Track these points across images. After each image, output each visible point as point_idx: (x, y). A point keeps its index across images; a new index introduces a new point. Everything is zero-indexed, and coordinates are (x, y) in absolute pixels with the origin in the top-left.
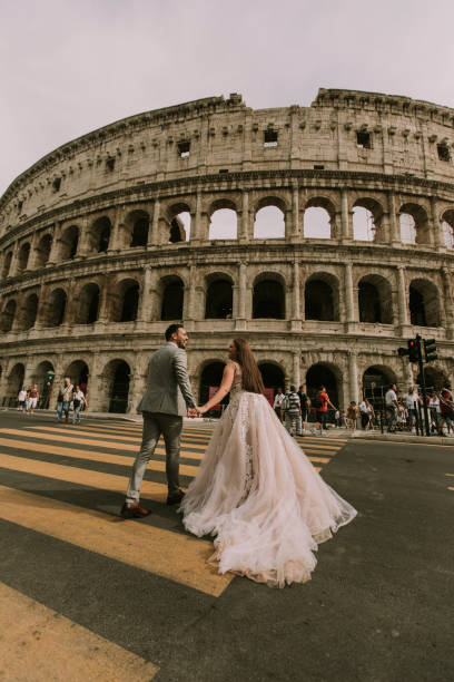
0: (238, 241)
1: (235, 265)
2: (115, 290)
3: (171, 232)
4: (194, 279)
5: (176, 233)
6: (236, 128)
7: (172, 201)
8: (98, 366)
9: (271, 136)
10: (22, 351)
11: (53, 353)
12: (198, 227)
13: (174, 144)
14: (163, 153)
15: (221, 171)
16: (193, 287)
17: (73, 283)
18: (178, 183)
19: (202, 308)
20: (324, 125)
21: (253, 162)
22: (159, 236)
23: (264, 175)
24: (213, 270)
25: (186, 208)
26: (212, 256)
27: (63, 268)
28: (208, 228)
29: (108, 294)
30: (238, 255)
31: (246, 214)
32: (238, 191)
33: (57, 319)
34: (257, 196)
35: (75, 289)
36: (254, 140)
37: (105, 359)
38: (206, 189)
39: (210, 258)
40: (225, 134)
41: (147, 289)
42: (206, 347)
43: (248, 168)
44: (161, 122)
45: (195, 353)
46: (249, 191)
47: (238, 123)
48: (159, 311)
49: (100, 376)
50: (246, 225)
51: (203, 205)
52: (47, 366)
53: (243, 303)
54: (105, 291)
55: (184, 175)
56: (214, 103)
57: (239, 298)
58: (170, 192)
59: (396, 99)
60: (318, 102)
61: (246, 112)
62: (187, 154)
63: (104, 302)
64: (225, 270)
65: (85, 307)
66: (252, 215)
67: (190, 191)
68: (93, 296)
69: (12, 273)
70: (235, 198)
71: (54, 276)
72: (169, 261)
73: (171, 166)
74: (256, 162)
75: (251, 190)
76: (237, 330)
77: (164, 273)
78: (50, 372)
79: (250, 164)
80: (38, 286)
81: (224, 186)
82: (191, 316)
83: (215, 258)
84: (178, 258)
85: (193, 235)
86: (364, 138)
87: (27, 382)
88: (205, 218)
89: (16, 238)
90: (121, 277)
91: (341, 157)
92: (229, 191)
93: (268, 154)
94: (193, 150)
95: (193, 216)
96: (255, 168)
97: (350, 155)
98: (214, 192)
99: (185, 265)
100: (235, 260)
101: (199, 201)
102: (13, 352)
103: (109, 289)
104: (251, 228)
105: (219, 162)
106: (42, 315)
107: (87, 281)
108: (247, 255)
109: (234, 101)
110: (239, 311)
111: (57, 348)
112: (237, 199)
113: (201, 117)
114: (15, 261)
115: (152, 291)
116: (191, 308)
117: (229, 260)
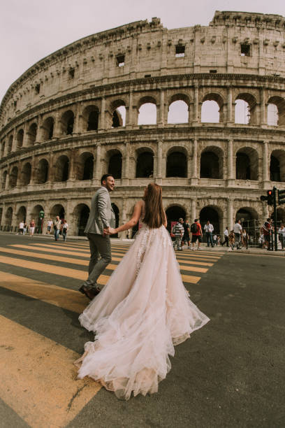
0: (157, 125)
1: (155, 142)
2: (79, 160)
3: (113, 120)
4: (128, 153)
5: (116, 121)
6: (156, 44)
7: (113, 99)
8: (70, 208)
9: (180, 49)
10: (24, 199)
11: (43, 200)
12: (131, 116)
13: (114, 57)
14: (106, 64)
15: (146, 76)
16: (128, 157)
17: (52, 155)
18: (117, 85)
19: (134, 171)
20: (218, 39)
21: (168, 69)
22: (105, 123)
23: (175, 78)
24: (141, 145)
25: (122, 103)
26: (140, 136)
27: (45, 146)
28: (137, 117)
29: (75, 163)
30: (157, 135)
31: (162, 106)
32: (158, 90)
33: (43, 179)
34: (170, 94)
35: (53, 159)
36: (169, 52)
37: (75, 204)
38: (136, 90)
39: (139, 138)
40: (149, 48)
41: (99, 158)
42: (137, 196)
43: (164, 73)
44: (105, 41)
45: (130, 200)
46: (165, 90)
47: (157, 40)
49: (72, 214)
50: (163, 114)
51: (134, 100)
52: (39, 208)
53: (160, 167)
54: (72, 160)
55: (121, 80)
56: (141, 26)
57: (158, 163)
58: (112, 92)
59: (270, 17)
60: (214, 22)
61: (163, 31)
62: (123, 64)
63: (72, 168)
64: (149, 146)
65: (60, 171)
66: (167, 107)
67: (125, 91)
68: (65, 165)
69: (14, 149)
70: (155, 95)
71: (40, 151)
72: (112, 140)
73: (112, 73)
74: (170, 69)
77: (109, 148)
78: (42, 212)
79: (165, 70)
80: (30, 158)
81: (148, 87)
82: (127, 176)
83: (142, 137)
84: (118, 138)
85: (127, 122)
86: (245, 49)
87: (28, 218)
88: (136, 110)
89: (14, 126)
90: (82, 151)
91: (228, 64)
92: (151, 90)
93: (178, 63)
94: (126, 61)
95: (127, 108)
96: (169, 73)
97: (235, 62)
98: (141, 91)
99: (123, 143)
100: (155, 139)
101: (131, 99)
102: (18, 199)
103: (74, 159)
104: (166, 117)
105: (145, 69)
106: (34, 176)
107: (60, 154)
108: (163, 135)
109: (155, 23)
110: (157, 173)
111: (45, 197)
112: (157, 96)
113: (132, 36)
114: (15, 142)
115: (101, 160)
116: (127, 170)
117: (151, 139)
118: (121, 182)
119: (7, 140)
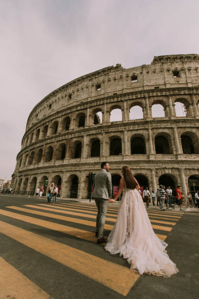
0: (123, 121)
1: (122, 132)
2: (72, 145)
3: (94, 120)
4: (104, 139)
5: (96, 120)
6: (119, 77)
7: (94, 108)
8: (65, 177)
9: (134, 78)
10: (36, 172)
11: (48, 172)
12: (105, 117)
13: (95, 86)
14: (90, 89)
15: (114, 94)
16: (104, 142)
17: (56, 143)
18: (96, 101)
19: (108, 151)
20: (157, 71)
22: (89, 122)
23: (132, 93)
24: (112, 134)
25: (100, 110)
27: (52, 138)
28: (110, 117)
29: (70, 147)
30: (123, 128)
31: (125, 110)
32: (122, 101)
33: (49, 159)
34: (130, 102)
35: (56, 146)
36: (127, 80)
37: (68, 175)
38: (108, 102)
39: (111, 130)
40: (115, 79)
41: (85, 144)
43: (125, 92)
44: (89, 79)
46: (126, 101)
47: (120, 75)
48: (90, 153)
49: (66, 182)
50: (126, 114)
51: (107, 108)
52: (45, 178)
53: (127, 148)
55: (99, 97)
56: (110, 69)
57: (125, 146)
58: (93, 104)
59: (190, 56)
60: (154, 62)
61: (123, 70)
62: (100, 89)
63: (68, 151)
64: (118, 134)
65: (60, 153)
66: (128, 110)
67: (101, 103)
68: (63, 148)
69: (33, 141)
70: (120, 104)
71: (48, 141)
72: (94, 132)
73: (93, 94)
74: (128, 89)
75: (127, 100)
76: (124, 160)
77: (92, 137)
78: (47, 181)
79: (126, 90)
80: (43, 145)
81: (116, 100)
82: (104, 155)
83: (113, 129)
84: (98, 131)
85: (103, 120)
86: (176, 73)
87: (38, 185)
88: (108, 113)
89: (35, 127)
90: (74, 140)
91: (166, 82)
92: (117, 102)
93: (133, 85)
94: (102, 87)
95: (103, 113)
96: (128, 91)
97: (171, 81)
98: (111, 103)
99: (101, 133)
100: (121, 130)
101: (105, 107)
102: (33, 172)
103: (70, 145)
104: (128, 116)
105: (113, 91)
106: (44, 157)
107: (61, 142)
108: (127, 127)
109: (118, 67)
110: (125, 151)
111: (50, 170)
112: (122, 104)
113: (105, 75)
114: (34, 136)
115: (87, 145)
116: (104, 151)
117: (119, 130)
118: (100, 159)
119: (30, 136)
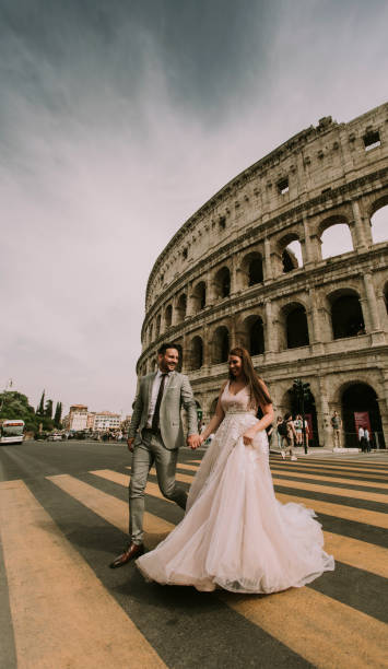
0: (356, 251)
1: (358, 277)
2: (241, 329)
3: (284, 263)
4: (315, 303)
5: (289, 262)
6: (331, 147)
7: (279, 236)
9: (372, 137)
12: (310, 250)
13: (274, 185)
14: (264, 197)
15: (323, 192)
16: (315, 310)
17: (206, 329)
18: (283, 217)
19: (328, 328)
21: (356, 171)
22: (273, 269)
23: (372, 178)
24: (333, 288)
25: (294, 237)
26: (330, 274)
27: (197, 319)
28: (320, 249)
29: (236, 333)
30: (359, 266)
31: (359, 223)
32: (346, 203)
33: (197, 364)
34: (368, 202)
35: (208, 334)
36: (354, 149)
38: (311, 214)
39: (327, 277)
40: (321, 157)
41: (270, 320)
42: (341, 369)
43: (350, 178)
44: (259, 173)
45: (329, 377)
46: (359, 199)
47: (332, 142)
48: (285, 341)
50: (362, 233)
51: (311, 229)
53: (376, 315)
54: (233, 331)
55: (287, 209)
56: (304, 137)
57: (370, 309)
58: (276, 228)
61: (338, 128)
62: (287, 189)
63: (234, 340)
64: (348, 285)
65: (218, 349)
66: (367, 221)
67: (295, 221)
68: (223, 334)
69: (162, 332)
70: (344, 211)
71: (191, 327)
72: (287, 290)
73: (273, 206)
74: (360, 169)
75: (360, 197)
76: (374, 345)
77: (283, 302)
79: (353, 173)
80: (181, 338)
81: (329, 204)
82: (318, 339)
83: (334, 275)
84: (295, 285)
85: (305, 260)
88: (316, 240)
89: (161, 304)
90: (245, 315)
92: (335, 207)
93: (372, 157)
94: (291, 184)
95: (303, 242)
96: (360, 175)
98: (320, 213)
99: (303, 290)
100: (356, 272)
101: (306, 228)
103: (236, 328)
104: (369, 235)
105: (321, 184)
106: (186, 360)
107: (216, 326)
108: (370, 263)
109: (326, 125)
110: (372, 324)
111: (201, 388)
112: (346, 211)
113: (295, 153)
114: (163, 321)
115: (275, 322)
116: (317, 330)
117: (350, 274)
118: (311, 352)
119: (154, 322)
